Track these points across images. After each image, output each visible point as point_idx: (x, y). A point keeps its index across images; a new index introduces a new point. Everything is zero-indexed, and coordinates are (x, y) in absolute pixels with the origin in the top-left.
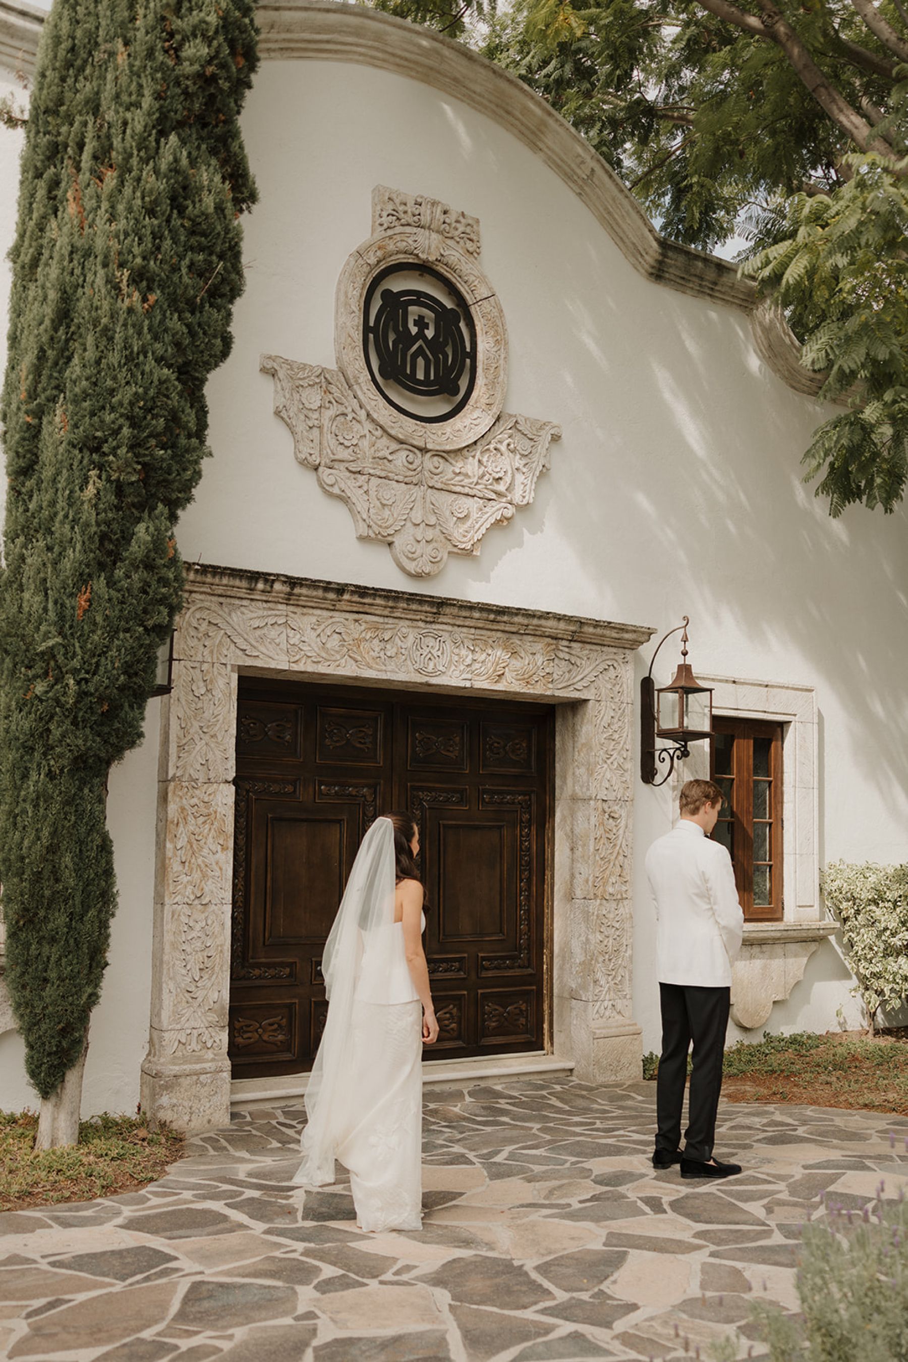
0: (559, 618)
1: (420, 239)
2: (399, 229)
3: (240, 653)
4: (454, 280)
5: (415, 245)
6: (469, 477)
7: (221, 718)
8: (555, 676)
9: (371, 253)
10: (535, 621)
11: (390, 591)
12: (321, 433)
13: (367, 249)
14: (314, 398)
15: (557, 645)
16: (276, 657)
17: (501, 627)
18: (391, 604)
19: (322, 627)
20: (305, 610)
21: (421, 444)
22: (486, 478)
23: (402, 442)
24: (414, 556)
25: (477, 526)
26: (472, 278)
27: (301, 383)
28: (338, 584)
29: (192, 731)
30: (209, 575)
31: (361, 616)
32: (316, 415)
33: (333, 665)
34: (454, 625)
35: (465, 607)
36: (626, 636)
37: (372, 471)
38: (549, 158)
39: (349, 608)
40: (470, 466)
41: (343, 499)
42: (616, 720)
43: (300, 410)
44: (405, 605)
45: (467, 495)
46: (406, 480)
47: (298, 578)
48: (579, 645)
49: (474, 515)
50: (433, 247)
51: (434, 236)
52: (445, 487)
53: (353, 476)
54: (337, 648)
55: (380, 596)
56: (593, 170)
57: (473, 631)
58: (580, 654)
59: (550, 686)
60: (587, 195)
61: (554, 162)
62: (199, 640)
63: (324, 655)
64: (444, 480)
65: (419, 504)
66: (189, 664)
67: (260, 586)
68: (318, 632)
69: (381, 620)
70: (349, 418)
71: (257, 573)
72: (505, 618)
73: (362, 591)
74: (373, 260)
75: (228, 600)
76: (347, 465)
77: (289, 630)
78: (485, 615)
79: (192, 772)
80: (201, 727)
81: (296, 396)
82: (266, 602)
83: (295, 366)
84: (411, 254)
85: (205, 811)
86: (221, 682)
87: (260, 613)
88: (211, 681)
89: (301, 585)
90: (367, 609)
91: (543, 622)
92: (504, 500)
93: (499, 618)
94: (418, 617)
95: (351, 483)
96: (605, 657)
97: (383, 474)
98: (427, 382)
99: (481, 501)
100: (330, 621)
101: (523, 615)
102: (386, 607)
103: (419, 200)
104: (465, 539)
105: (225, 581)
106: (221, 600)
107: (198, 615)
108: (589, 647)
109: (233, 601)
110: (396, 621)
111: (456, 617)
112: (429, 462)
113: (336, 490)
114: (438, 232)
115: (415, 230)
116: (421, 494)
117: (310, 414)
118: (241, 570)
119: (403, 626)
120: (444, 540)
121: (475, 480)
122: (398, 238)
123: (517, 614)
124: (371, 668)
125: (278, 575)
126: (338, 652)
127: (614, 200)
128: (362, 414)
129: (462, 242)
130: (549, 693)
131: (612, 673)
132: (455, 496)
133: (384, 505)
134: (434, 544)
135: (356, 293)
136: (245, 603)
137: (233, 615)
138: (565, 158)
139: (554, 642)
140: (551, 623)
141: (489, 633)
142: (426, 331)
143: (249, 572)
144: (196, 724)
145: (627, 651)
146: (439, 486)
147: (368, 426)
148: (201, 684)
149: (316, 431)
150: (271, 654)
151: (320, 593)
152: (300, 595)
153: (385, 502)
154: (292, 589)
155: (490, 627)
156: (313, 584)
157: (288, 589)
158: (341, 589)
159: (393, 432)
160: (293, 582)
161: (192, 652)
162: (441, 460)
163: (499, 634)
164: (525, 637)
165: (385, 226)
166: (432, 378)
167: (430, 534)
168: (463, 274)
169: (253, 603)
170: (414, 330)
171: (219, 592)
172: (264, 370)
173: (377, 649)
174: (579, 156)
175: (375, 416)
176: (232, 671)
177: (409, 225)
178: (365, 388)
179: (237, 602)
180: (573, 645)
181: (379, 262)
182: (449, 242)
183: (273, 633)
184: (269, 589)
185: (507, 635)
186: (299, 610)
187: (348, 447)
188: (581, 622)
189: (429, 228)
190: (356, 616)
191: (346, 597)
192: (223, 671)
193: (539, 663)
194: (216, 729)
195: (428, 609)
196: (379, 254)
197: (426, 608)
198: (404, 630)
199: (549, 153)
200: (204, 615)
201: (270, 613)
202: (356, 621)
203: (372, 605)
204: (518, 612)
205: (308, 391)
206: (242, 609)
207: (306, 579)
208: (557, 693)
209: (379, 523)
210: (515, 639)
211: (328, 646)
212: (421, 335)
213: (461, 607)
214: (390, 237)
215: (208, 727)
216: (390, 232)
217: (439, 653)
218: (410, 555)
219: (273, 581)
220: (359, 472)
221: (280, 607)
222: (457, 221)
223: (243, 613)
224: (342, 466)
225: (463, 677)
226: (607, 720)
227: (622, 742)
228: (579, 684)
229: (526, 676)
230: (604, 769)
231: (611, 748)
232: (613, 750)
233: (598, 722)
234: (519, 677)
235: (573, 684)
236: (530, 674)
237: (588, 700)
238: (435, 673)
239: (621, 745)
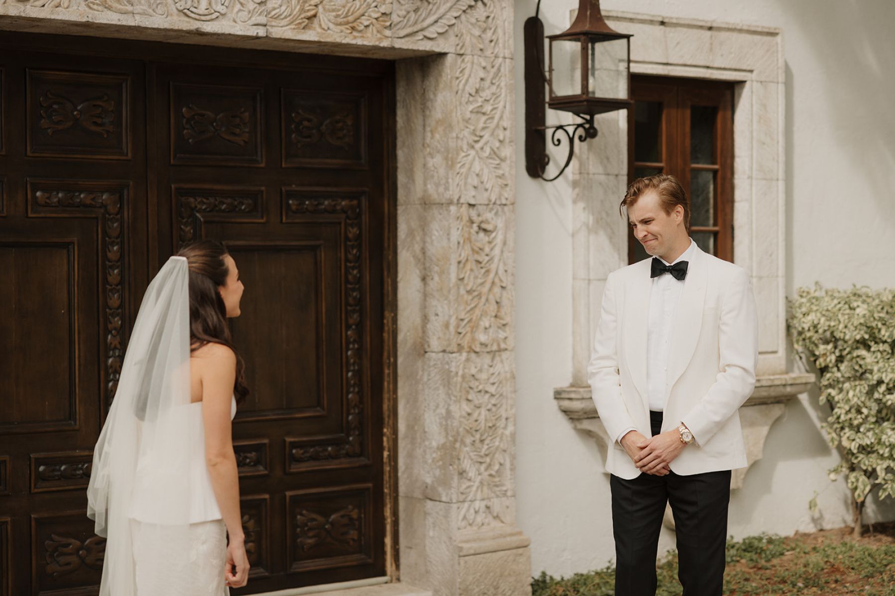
8: (395, 18)
33: (51, 6)
42: (487, 83)
59: (388, 33)
124: (112, 8)
130: (385, 44)
131: (481, 12)
208: (399, 44)
225: (254, 20)
226: (474, 83)
227: (497, 117)
228: (432, 29)
229: (351, 19)
230: (470, 158)
231: (481, 125)
232: (484, 129)
233: (461, 86)
234: (339, 20)
235: (422, 30)
236: (357, 14)
237: (445, 54)
238: (211, 15)
239: (496, 121)
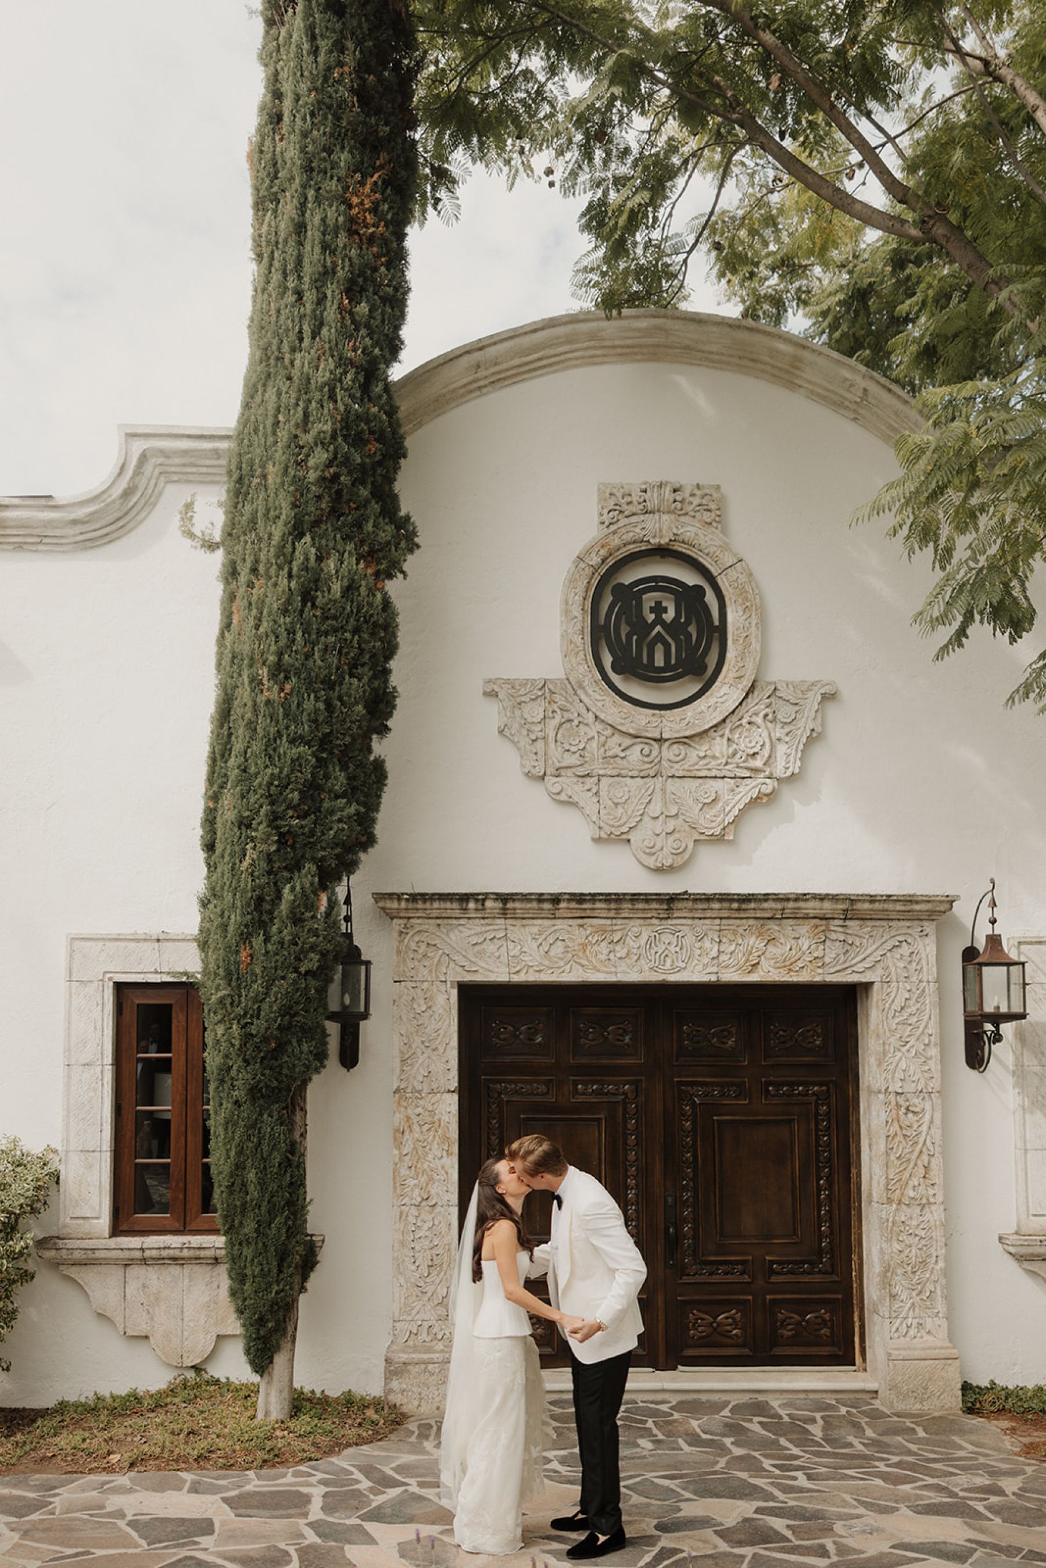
0: (822, 898)
1: (649, 525)
2: (623, 522)
3: (460, 970)
4: (694, 555)
5: (643, 533)
6: (718, 758)
7: (442, 1032)
8: (827, 960)
9: (593, 555)
10: (791, 905)
11: (610, 894)
12: (546, 743)
13: (588, 552)
14: (535, 711)
15: (827, 926)
16: (496, 970)
17: (752, 914)
18: (613, 906)
19: (544, 936)
20: (524, 922)
21: (657, 735)
22: (738, 756)
23: (636, 737)
24: (653, 850)
25: (728, 809)
26: (712, 550)
27: (523, 699)
28: (551, 894)
29: (414, 1046)
30: (420, 902)
31: (586, 921)
32: (539, 727)
33: (557, 972)
34: (693, 918)
35: (701, 900)
36: (917, 907)
37: (601, 772)
38: (812, 392)
39: (569, 915)
40: (719, 746)
41: (571, 803)
42: (911, 1002)
43: (522, 726)
44: (630, 906)
45: (715, 777)
46: (642, 774)
47: (508, 894)
48: (858, 922)
49: (725, 796)
50: (665, 528)
51: (665, 517)
52: (689, 774)
53: (581, 780)
54: (562, 956)
55: (600, 900)
56: (865, 390)
57: (718, 921)
58: (860, 933)
59: (820, 971)
60: (864, 418)
61: (818, 395)
62: (419, 961)
63: (546, 963)
64: (686, 767)
65: (657, 797)
66: (410, 984)
67: (472, 905)
68: (540, 941)
69: (609, 922)
70: (576, 722)
71: (466, 894)
72: (752, 905)
73: (579, 898)
74: (595, 560)
75: (446, 921)
76: (574, 770)
77: (509, 943)
78: (726, 905)
79: (416, 1084)
80: (423, 1042)
81: (518, 713)
82: (484, 918)
83: (517, 684)
84: (642, 541)
85: (429, 1120)
86: (441, 999)
87: (479, 929)
88: (431, 998)
89: (514, 900)
90: (588, 913)
91: (801, 904)
92: (762, 775)
93: (744, 906)
94: (649, 915)
95: (579, 788)
96: (893, 933)
97: (614, 773)
98: (668, 667)
99: (732, 781)
100: (553, 929)
101: (774, 900)
102: (609, 910)
103: (643, 487)
104: (714, 824)
105: (436, 905)
106: (439, 921)
107: (417, 939)
108: (870, 923)
109: (450, 921)
110: (626, 921)
111: (691, 910)
112: (668, 752)
113: (563, 797)
114: (669, 512)
115: (642, 517)
116: (659, 786)
117: (533, 728)
118: (449, 894)
119: (635, 926)
120: (688, 829)
121: (724, 761)
122: (623, 530)
123: (766, 900)
124: (599, 971)
125: (487, 894)
126: (562, 959)
127: (896, 414)
128: (590, 717)
129: (698, 515)
130: (817, 979)
131: (905, 949)
132: (700, 781)
133: (616, 804)
134: (676, 835)
135: (579, 599)
136: (462, 922)
137: (452, 935)
138: (831, 387)
139: (824, 922)
140: (811, 904)
141: (738, 922)
142: (664, 616)
143: (457, 894)
144: (418, 1040)
145: (925, 923)
146: (681, 773)
147: (599, 726)
148: (422, 1002)
149: (540, 744)
150: (490, 968)
151: (534, 905)
152: (515, 909)
153: (616, 801)
154: (505, 904)
155: (737, 916)
156: (525, 897)
157: (501, 905)
158: (555, 899)
159: (623, 729)
160: (504, 898)
161: (413, 973)
162: (681, 747)
163: (751, 922)
164: (784, 921)
165: (607, 523)
166: (673, 662)
167: (671, 825)
168: (702, 547)
169: (471, 922)
170: (651, 618)
171: (434, 915)
172: (487, 694)
173: (605, 952)
174: (846, 379)
175: (602, 716)
176: (452, 987)
177: (634, 514)
178: (590, 692)
179: (454, 922)
180: (848, 923)
181: (603, 561)
182: (683, 519)
183: (491, 947)
184: (480, 907)
185: (762, 922)
186: (518, 923)
187: (574, 753)
188: (852, 900)
189: (659, 511)
190: (580, 921)
191: (563, 905)
192: (443, 988)
193: (805, 947)
194: (437, 1042)
195: (657, 906)
196: (603, 552)
197: (655, 905)
198: (635, 929)
199: (811, 387)
200: (423, 937)
201: (488, 928)
202: (582, 926)
203: (593, 909)
204: (766, 897)
205: (530, 705)
206: (460, 928)
207: (516, 894)
208: (829, 979)
209: (611, 823)
210: (773, 925)
211: (552, 953)
212: (659, 620)
213: (695, 900)
214: (614, 533)
215: (430, 1041)
216: (613, 528)
217: (678, 949)
218: (648, 851)
219: (484, 900)
220: (588, 775)
221: (498, 921)
222: (693, 495)
223: (460, 932)
224: (569, 772)
225: (708, 971)
226: (899, 1002)
227: (922, 1027)
228: (859, 965)
229: (787, 963)
230: (897, 1058)
231: (908, 1033)
232: (909, 1036)
233: (887, 1005)
234: (778, 965)
235: (851, 966)
236: (793, 960)
237: (873, 983)
238: (673, 970)
239: (921, 1030)
